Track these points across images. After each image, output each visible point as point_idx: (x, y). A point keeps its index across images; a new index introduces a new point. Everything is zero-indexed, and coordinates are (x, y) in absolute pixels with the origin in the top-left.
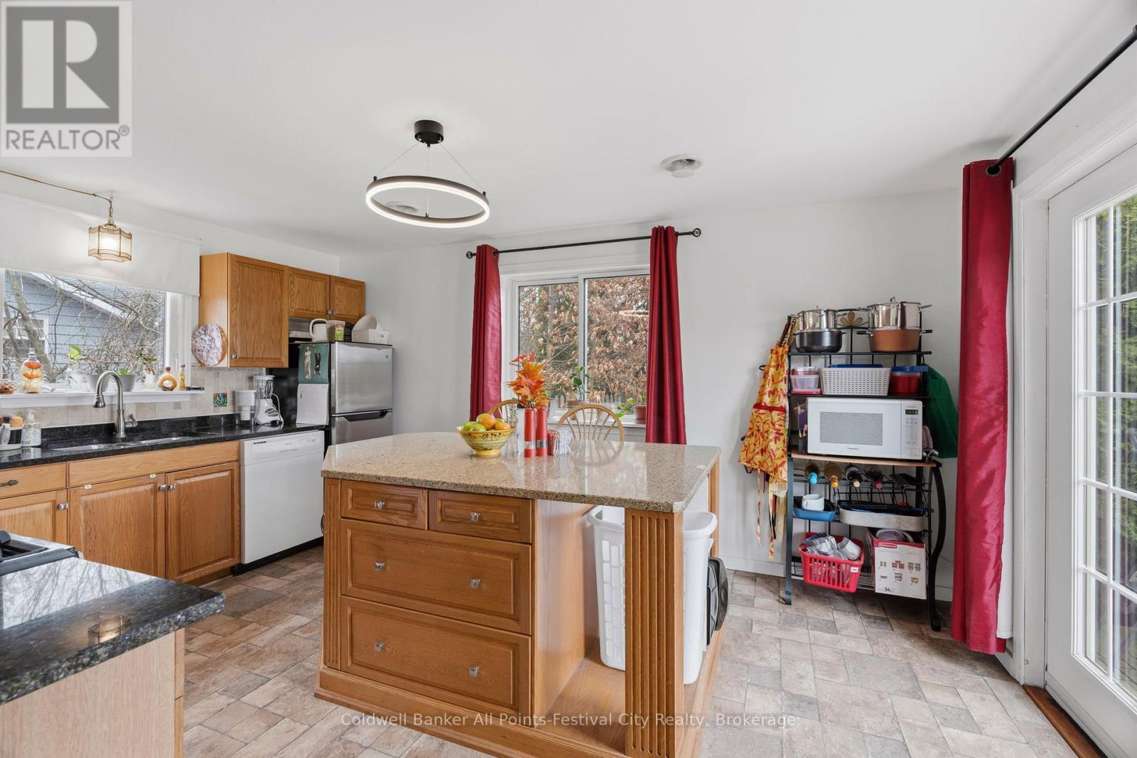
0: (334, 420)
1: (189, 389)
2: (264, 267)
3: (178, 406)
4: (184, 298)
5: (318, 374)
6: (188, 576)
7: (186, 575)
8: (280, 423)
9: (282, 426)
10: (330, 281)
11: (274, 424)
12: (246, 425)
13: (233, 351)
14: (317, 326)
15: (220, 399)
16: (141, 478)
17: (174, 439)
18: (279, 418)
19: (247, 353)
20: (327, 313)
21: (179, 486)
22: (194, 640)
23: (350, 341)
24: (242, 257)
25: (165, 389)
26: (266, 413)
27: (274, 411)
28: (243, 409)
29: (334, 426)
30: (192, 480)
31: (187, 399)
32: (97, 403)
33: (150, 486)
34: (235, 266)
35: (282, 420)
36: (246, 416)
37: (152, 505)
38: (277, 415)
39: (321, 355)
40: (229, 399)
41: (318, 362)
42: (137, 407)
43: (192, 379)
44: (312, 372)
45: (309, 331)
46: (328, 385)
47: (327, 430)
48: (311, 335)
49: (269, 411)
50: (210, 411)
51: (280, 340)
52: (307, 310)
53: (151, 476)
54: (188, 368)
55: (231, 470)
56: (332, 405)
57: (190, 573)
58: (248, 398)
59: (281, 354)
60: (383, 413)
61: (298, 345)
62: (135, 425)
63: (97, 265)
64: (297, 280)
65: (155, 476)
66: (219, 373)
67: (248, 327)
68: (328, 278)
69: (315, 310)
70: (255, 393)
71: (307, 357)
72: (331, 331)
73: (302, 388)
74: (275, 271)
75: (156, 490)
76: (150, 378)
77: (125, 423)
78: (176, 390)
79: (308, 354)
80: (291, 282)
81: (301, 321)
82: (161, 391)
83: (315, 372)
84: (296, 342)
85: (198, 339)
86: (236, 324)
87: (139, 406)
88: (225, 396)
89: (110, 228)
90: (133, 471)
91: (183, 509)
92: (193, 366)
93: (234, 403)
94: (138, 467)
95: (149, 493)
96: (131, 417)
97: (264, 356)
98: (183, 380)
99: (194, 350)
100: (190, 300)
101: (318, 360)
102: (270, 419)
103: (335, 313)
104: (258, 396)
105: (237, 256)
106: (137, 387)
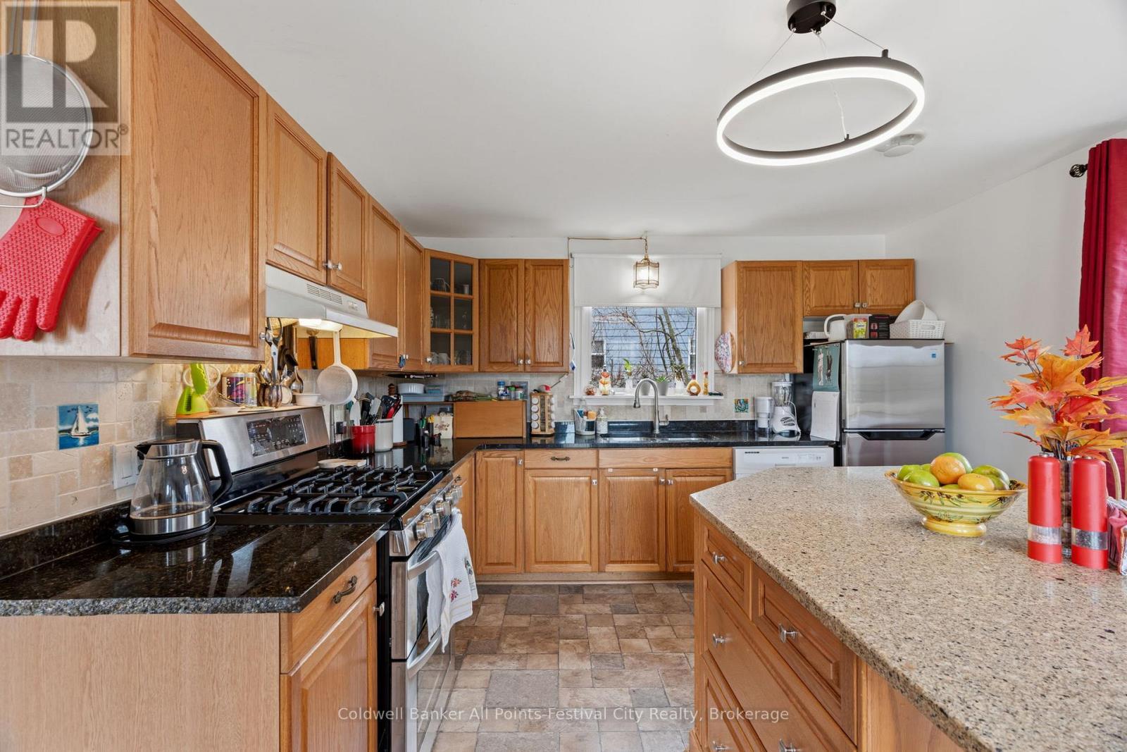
0: (845, 436)
1: (711, 394)
2: (774, 267)
3: (703, 409)
4: (708, 311)
5: (829, 380)
6: (684, 567)
7: (684, 565)
8: (798, 433)
9: (799, 437)
10: (858, 266)
11: (792, 433)
12: (762, 432)
13: (741, 357)
14: (833, 324)
15: (741, 405)
16: (646, 470)
17: (693, 439)
18: (796, 428)
19: (755, 358)
20: (854, 307)
21: (676, 482)
22: (657, 628)
23: (888, 338)
24: (749, 262)
25: (692, 394)
26: (782, 421)
27: (792, 420)
28: (760, 416)
29: (845, 444)
30: (688, 479)
31: (712, 404)
32: (635, 404)
33: (653, 478)
34: (743, 272)
35: (799, 430)
36: (763, 424)
37: (655, 495)
38: (794, 425)
39: (833, 357)
40: (750, 405)
41: (829, 367)
42: (672, 409)
43: (715, 385)
44: (824, 377)
45: (823, 331)
46: (838, 393)
47: (837, 447)
48: (825, 334)
49: (785, 420)
50: (733, 416)
51: (793, 345)
52: (826, 306)
53: (654, 470)
54: (711, 375)
55: (724, 476)
56: (843, 418)
57: (687, 565)
58: (765, 405)
59: (794, 358)
60: (927, 434)
61: (813, 347)
62: (666, 424)
63: (643, 294)
64: (813, 274)
65: (657, 470)
66: (740, 380)
67: (756, 332)
68: (855, 266)
69: (838, 304)
70: (769, 400)
71: (821, 359)
72: (850, 327)
73: (816, 395)
74: (785, 268)
75: (658, 483)
76: (679, 384)
77: (659, 422)
78: (701, 395)
79: (821, 356)
80: (806, 277)
81: (819, 319)
82: (688, 396)
83: (826, 378)
84: (812, 344)
85: (719, 348)
86: (743, 331)
87: (674, 408)
88: (746, 402)
89: (647, 262)
90: (641, 463)
91: (679, 506)
92: (715, 373)
93: (754, 409)
94: (644, 460)
95: (653, 484)
96: (667, 417)
97: (775, 362)
98: (706, 386)
99: (717, 358)
100: (713, 312)
101: (829, 364)
102: (787, 429)
103: (865, 305)
104: (776, 403)
105: (743, 262)
106: (670, 393)
